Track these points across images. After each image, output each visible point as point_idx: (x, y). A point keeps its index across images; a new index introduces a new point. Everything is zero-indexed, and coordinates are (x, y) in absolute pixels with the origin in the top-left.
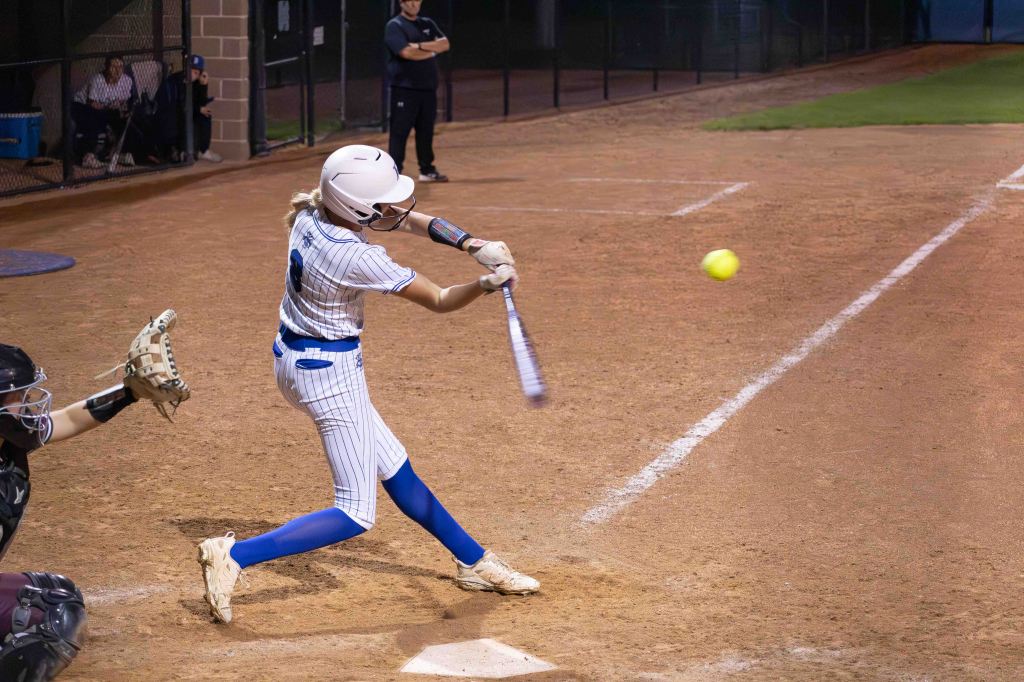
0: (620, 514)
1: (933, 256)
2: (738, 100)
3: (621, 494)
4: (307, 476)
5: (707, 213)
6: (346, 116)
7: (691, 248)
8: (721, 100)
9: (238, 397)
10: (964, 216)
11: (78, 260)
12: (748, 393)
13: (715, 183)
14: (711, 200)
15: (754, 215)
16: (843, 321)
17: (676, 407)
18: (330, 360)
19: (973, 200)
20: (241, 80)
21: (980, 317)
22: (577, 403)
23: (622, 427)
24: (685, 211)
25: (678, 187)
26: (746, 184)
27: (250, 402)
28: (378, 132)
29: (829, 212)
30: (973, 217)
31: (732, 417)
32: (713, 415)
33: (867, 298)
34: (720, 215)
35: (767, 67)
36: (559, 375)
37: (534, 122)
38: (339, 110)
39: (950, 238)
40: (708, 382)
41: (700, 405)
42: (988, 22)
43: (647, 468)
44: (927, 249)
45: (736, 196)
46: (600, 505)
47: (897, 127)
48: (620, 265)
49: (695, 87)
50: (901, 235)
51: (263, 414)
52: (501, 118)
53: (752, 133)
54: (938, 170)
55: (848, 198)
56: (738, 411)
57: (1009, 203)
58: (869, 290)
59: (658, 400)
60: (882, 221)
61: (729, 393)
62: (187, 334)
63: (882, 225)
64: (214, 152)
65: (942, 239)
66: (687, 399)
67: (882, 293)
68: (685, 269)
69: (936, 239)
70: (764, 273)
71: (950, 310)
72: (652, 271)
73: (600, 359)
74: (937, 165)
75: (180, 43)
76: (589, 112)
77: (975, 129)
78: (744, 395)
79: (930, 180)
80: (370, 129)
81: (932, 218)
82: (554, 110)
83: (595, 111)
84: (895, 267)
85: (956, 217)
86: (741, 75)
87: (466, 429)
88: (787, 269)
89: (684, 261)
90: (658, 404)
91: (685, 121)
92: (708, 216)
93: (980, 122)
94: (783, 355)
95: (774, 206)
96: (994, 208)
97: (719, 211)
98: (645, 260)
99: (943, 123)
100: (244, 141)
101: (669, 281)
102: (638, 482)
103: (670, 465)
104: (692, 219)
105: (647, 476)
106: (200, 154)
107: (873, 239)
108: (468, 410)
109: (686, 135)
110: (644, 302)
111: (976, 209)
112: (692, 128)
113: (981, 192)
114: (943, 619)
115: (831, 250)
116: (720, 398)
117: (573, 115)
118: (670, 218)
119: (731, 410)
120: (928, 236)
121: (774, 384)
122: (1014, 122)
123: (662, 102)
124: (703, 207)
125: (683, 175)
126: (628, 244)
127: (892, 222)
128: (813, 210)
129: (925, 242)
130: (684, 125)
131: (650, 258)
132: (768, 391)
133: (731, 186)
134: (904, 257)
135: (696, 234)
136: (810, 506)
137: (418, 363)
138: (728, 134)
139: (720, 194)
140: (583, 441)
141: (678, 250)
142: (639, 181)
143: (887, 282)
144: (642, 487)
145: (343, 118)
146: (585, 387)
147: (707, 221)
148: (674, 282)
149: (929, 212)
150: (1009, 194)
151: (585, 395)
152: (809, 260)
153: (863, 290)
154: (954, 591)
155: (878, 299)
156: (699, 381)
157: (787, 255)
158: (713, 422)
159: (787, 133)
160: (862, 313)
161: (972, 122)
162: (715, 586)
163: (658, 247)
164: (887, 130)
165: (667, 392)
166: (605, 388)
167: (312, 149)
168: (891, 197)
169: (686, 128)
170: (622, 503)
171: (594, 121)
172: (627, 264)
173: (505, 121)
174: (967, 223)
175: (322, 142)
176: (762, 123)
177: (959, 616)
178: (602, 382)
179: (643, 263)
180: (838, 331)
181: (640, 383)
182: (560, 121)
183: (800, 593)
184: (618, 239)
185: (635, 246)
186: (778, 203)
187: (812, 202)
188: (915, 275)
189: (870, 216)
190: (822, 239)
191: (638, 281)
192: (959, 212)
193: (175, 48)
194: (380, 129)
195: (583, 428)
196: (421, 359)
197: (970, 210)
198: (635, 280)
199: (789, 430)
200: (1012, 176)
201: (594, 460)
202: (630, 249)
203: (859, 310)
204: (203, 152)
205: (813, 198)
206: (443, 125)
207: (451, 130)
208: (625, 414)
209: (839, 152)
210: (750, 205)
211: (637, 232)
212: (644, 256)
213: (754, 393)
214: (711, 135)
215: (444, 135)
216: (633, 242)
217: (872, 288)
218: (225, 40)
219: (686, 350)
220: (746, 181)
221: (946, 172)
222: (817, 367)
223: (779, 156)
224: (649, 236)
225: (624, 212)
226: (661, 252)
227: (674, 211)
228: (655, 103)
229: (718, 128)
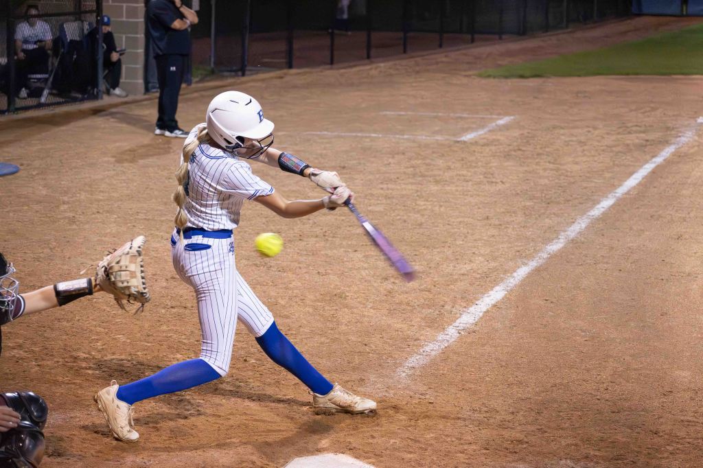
1: (653, 172)
2: (502, 55)
5: (484, 138)
6: (215, 63)
7: (474, 165)
8: (489, 55)
10: (674, 144)
11: (22, 168)
12: (522, 272)
13: (489, 116)
14: (486, 130)
15: (520, 140)
16: (589, 220)
17: (470, 282)
18: (209, 244)
19: (681, 132)
20: (139, 36)
21: (690, 218)
23: (431, 296)
24: (468, 137)
25: (463, 119)
26: (512, 117)
28: (238, 76)
30: (680, 145)
31: (511, 290)
32: (497, 288)
33: (606, 203)
34: (494, 140)
35: (523, 31)
37: (353, 69)
38: (210, 59)
39: (664, 160)
40: (493, 264)
41: (487, 280)
43: (451, 327)
44: (648, 168)
45: (507, 127)
46: (417, 354)
48: (422, 176)
49: (470, 45)
50: (628, 157)
51: (164, 284)
52: (329, 66)
53: (515, 80)
54: (654, 109)
55: (588, 129)
56: (515, 286)
58: (607, 197)
59: (456, 277)
60: (615, 146)
61: (509, 272)
63: (614, 149)
65: (659, 160)
66: (479, 276)
67: (617, 200)
69: (654, 160)
71: (668, 212)
72: (446, 181)
74: (652, 105)
75: (94, 9)
76: (393, 63)
77: (679, 79)
78: (519, 274)
79: (649, 116)
80: (233, 73)
81: (651, 145)
82: (368, 61)
83: (397, 62)
84: (626, 181)
85: (666, 143)
86: (504, 37)
87: (316, 297)
88: (546, 181)
89: (469, 174)
90: (456, 279)
91: (464, 70)
92: (485, 141)
93: (683, 74)
94: (547, 245)
96: (696, 138)
97: (493, 137)
98: (441, 173)
99: (655, 74)
100: (141, 81)
101: (459, 188)
102: (445, 337)
103: (468, 326)
104: (475, 143)
105: (452, 333)
107: (608, 160)
108: (316, 282)
109: (465, 80)
110: (442, 204)
111: (683, 139)
112: (470, 76)
113: (686, 126)
116: (502, 276)
117: (382, 65)
118: (458, 142)
119: (510, 285)
120: (648, 157)
121: (541, 266)
123: (446, 56)
124: (482, 134)
125: (465, 111)
126: (428, 161)
127: (621, 147)
128: (563, 137)
129: (646, 162)
130: (464, 73)
131: (444, 172)
132: (537, 271)
133: (501, 119)
134: (631, 174)
135: (477, 154)
136: (572, 356)
138: (497, 80)
139: (494, 124)
140: (403, 307)
141: (465, 166)
142: (433, 114)
143: (621, 191)
144: (448, 341)
145: (212, 65)
147: (484, 145)
148: (463, 189)
152: (562, 175)
153: (603, 197)
154: (682, 421)
155: (615, 204)
156: (486, 263)
157: (545, 170)
158: (497, 294)
159: (540, 81)
160: (602, 214)
161: (675, 74)
163: (450, 164)
164: (616, 79)
165: (462, 272)
167: (189, 87)
168: (619, 128)
169: (466, 76)
171: (397, 69)
172: (427, 176)
173: (331, 69)
174: (677, 149)
175: (197, 82)
179: (439, 175)
180: (586, 228)
181: (442, 264)
182: (370, 69)
184: (420, 157)
185: (433, 163)
187: (562, 131)
190: (570, 159)
191: (436, 188)
192: (670, 141)
193: (91, 12)
194: (240, 73)
195: (401, 297)
197: (678, 139)
198: (434, 188)
199: (554, 300)
201: (411, 321)
202: (430, 164)
203: (601, 212)
205: (563, 129)
206: (285, 71)
207: (292, 75)
208: (433, 287)
209: (579, 95)
210: (516, 133)
211: (433, 152)
212: (440, 170)
213: (526, 273)
214: (484, 81)
215: (287, 79)
216: (432, 160)
217: (610, 196)
218: (127, 6)
219: (475, 240)
220: (512, 115)
221: (660, 110)
222: (573, 254)
223: (535, 98)
224: (443, 155)
225: (423, 137)
226: (452, 167)
227: (460, 137)
228: (441, 57)
229: (489, 76)
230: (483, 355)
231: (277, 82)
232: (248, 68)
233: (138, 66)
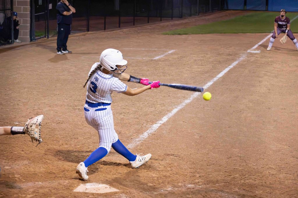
0: (137, 146)
1: (229, 71)
2: (172, 26)
3: (138, 140)
4: (46, 134)
5: (163, 58)
7: (158, 69)
8: (167, 26)
9: (26, 111)
10: (238, 60)
12: (175, 111)
13: (165, 50)
14: (164, 55)
15: (177, 59)
17: (154, 115)
19: (241, 56)
20: (28, 19)
21: (242, 89)
22: (125, 113)
23: (138, 120)
24: (157, 58)
25: (155, 51)
26: (175, 50)
27: (30, 113)
29: (199, 59)
30: (240, 61)
31: (170, 118)
32: (165, 117)
33: (210, 84)
35: (181, 16)
36: (120, 105)
37: (113, 32)
38: (57, 28)
39: (234, 67)
40: (163, 108)
41: (161, 114)
42: (245, 4)
43: (145, 132)
44: (227, 70)
45: (172, 54)
46: (131, 143)
47: (219, 34)
48: (137, 73)
49: (160, 22)
50: (220, 66)
52: (103, 31)
53: (177, 36)
54: (231, 47)
55: (204, 55)
56: (172, 116)
57: (251, 57)
59: (149, 113)
60: (214, 61)
61: (169, 111)
62: (12, 93)
63: (214, 62)
64: (19, 40)
65: (231, 67)
66: (157, 112)
67: (214, 82)
68: (156, 75)
69: (229, 67)
70: (180, 76)
71: (234, 87)
72: (147, 75)
73: (132, 101)
74: (230, 45)
75: (10, 8)
76: (129, 29)
77: (241, 35)
79: (228, 50)
81: (229, 61)
82: (119, 28)
83: (131, 29)
84: (218, 75)
85: (235, 60)
86: (173, 19)
88: (187, 75)
89: (156, 73)
90: (149, 114)
91: (157, 32)
92: (163, 59)
93: (242, 33)
94: (185, 100)
95: (183, 57)
96: (247, 58)
97: (167, 58)
99: (232, 33)
100: (29, 37)
101: (152, 78)
102: (143, 136)
103: (152, 132)
104: (159, 60)
105: (145, 135)
106: (15, 40)
107: (211, 67)
109: (157, 36)
111: (241, 58)
112: (159, 34)
113: (243, 53)
114: (231, 177)
115: (199, 70)
116: (167, 112)
117: (125, 30)
118: (152, 60)
119: (170, 116)
120: (227, 65)
121: (183, 108)
122: (253, 33)
123: (150, 27)
124: (162, 57)
125: (156, 48)
127: (217, 62)
128: (194, 58)
129: (226, 67)
131: (147, 72)
132: (181, 110)
133: (170, 51)
134: (220, 72)
135: (160, 65)
136: (193, 144)
137: (79, 102)
138: (169, 35)
139: (167, 53)
140: (127, 125)
141: (155, 69)
142: (143, 49)
143: (215, 79)
144: (144, 138)
146: (127, 109)
147: (163, 61)
149: (228, 59)
150: (251, 54)
151: (127, 111)
152: (193, 73)
153: (208, 81)
154: (235, 169)
155: (213, 84)
156: (161, 107)
157: (186, 71)
158: (165, 119)
159: (187, 36)
160: (208, 88)
161: (241, 33)
162: (165, 167)
163: (149, 69)
164: (217, 35)
165: (151, 111)
166: (133, 109)
167: (48, 39)
168: (217, 54)
169: (157, 34)
170: (138, 143)
171: (130, 32)
172: (140, 73)
173: (105, 32)
174: (239, 62)
175: (51, 37)
176: (179, 33)
177: (236, 176)
178: (132, 108)
179: (145, 73)
181: (144, 108)
182: (120, 32)
183: (190, 169)
184: (137, 66)
186: (184, 56)
187: (194, 56)
188: (223, 77)
189: (210, 60)
190: (196, 67)
192: (237, 59)
193: (9, 9)
195: (127, 121)
196: (80, 101)
197: (240, 58)
199: (187, 122)
200: (252, 49)
201: (130, 130)
202: (141, 69)
204: (16, 40)
205: (194, 54)
206: (86, 32)
207: (89, 34)
208: (139, 117)
209: (202, 41)
210: (176, 56)
211: (143, 64)
212: (145, 71)
213: (177, 111)
214: (164, 36)
215: (87, 35)
216: (142, 67)
217: (211, 81)
218: (23, 7)
219: (157, 98)
220: (174, 49)
221: (233, 47)
222: (195, 104)
223: (184, 42)
224: (146, 65)
225: (139, 58)
226: (150, 70)
227: (154, 58)
228: (148, 27)
229: (167, 34)
230: (157, 143)
231: (83, 37)
232: (71, 31)
233: (28, 31)
